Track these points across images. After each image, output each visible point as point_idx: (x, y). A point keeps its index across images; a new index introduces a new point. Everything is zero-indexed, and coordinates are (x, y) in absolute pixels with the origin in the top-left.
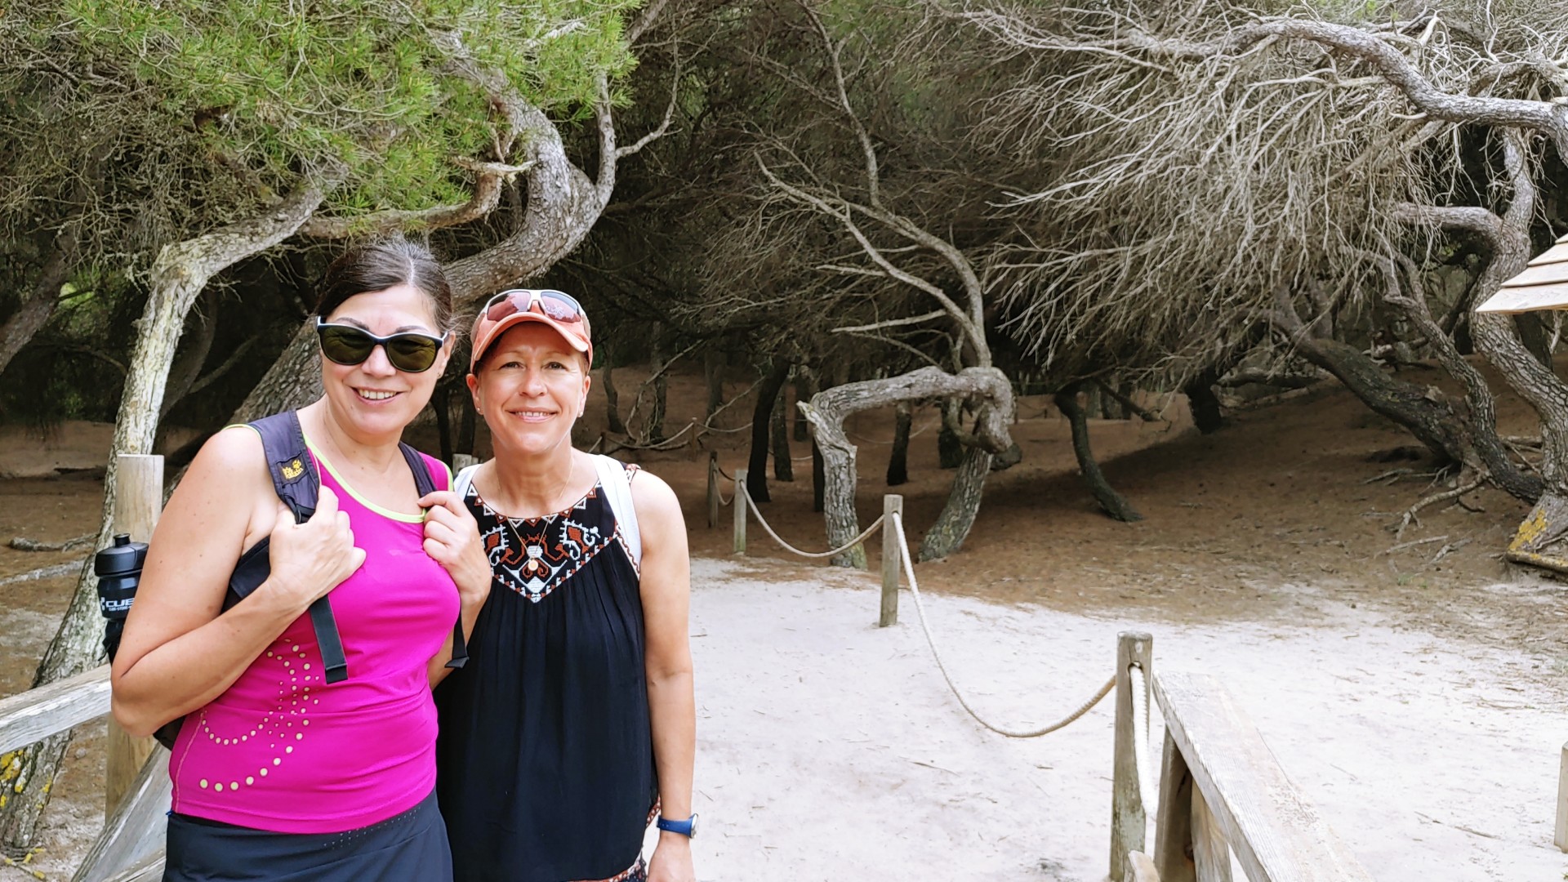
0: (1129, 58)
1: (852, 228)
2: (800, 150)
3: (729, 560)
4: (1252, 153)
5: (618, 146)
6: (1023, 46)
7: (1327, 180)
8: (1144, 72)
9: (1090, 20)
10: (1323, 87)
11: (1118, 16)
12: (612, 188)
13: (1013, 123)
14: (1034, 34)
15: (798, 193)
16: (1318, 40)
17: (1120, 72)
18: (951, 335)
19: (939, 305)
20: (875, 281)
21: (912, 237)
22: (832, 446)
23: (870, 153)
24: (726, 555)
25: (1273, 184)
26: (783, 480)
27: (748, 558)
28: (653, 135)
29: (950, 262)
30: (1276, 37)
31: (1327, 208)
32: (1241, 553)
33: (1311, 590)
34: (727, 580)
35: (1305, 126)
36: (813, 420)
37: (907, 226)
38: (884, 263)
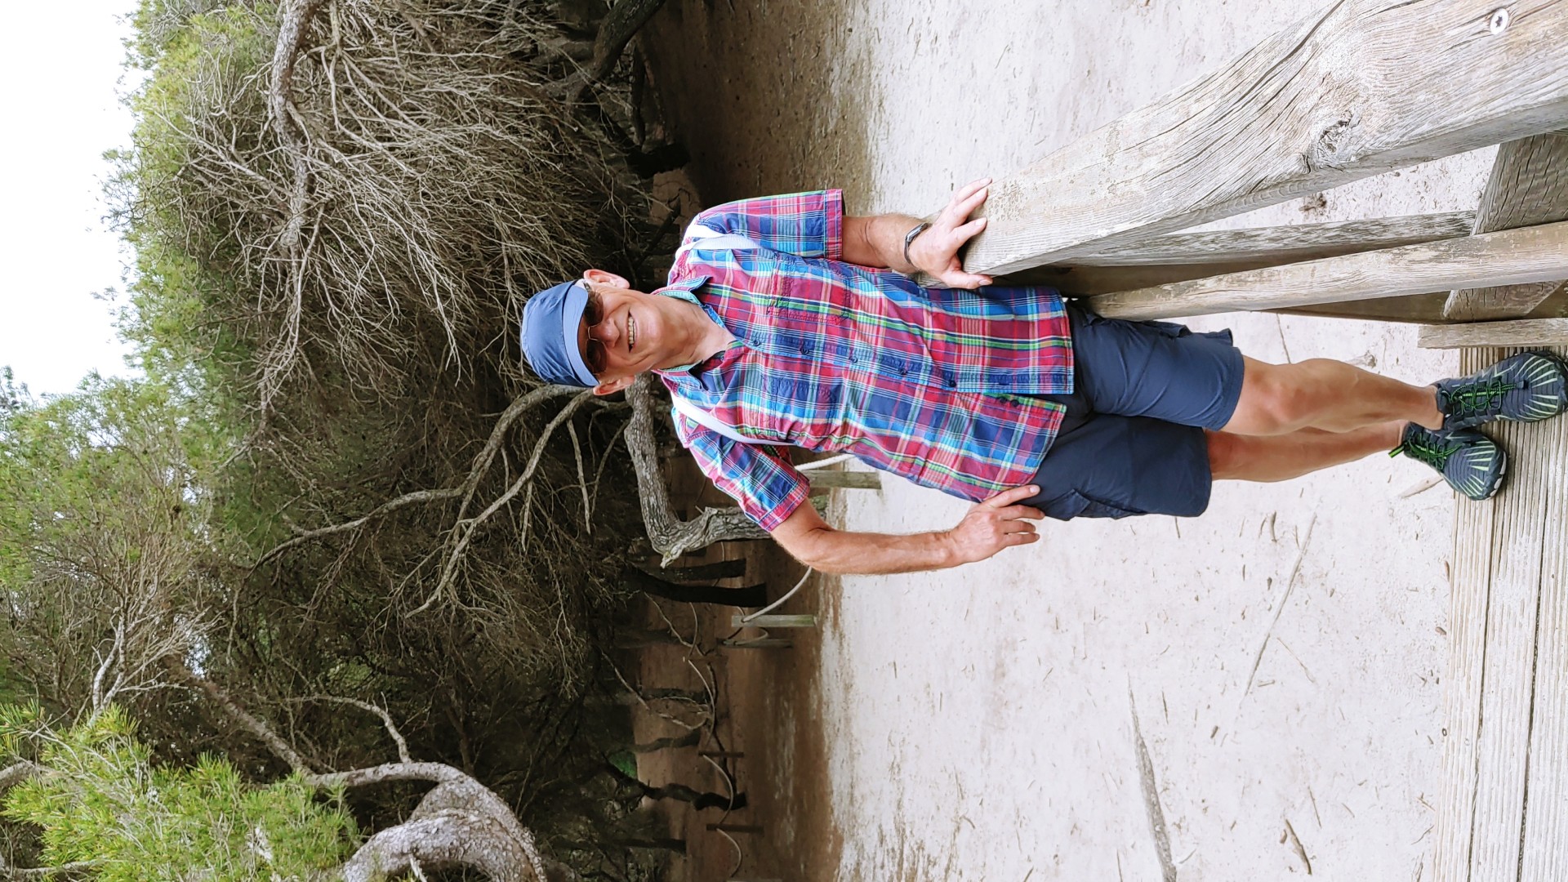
0: (310, 247)
1: (484, 516)
2: (404, 570)
3: (822, 631)
4: (406, 126)
5: (398, 760)
6: (296, 351)
7: (435, 54)
8: (323, 231)
9: (271, 283)
10: (340, 59)
11: (267, 259)
12: (442, 766)
13: (376, 358)
14: (285, 339)
15: (447, 572)
16: (292, 63)
17: (325, 255)
18: (594, 411)
19: (563, 426)
20: (539, 489)
21: (493, 454)
22: (705, 532)
23: (408, 498)
24: (817, 634)
25: (437, 105)
26: (745, 569)
27: (820, 613)
28: (388, 722)
29: (519, 416)
30: (289, 103)
31: (461, 54)
32: (803, 131)
33: (837, 69)
34: (842, 636)
35: (377, 74)
36: (680, 552)
37: (481, 459)
38: (520, 483)
